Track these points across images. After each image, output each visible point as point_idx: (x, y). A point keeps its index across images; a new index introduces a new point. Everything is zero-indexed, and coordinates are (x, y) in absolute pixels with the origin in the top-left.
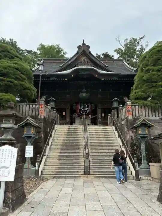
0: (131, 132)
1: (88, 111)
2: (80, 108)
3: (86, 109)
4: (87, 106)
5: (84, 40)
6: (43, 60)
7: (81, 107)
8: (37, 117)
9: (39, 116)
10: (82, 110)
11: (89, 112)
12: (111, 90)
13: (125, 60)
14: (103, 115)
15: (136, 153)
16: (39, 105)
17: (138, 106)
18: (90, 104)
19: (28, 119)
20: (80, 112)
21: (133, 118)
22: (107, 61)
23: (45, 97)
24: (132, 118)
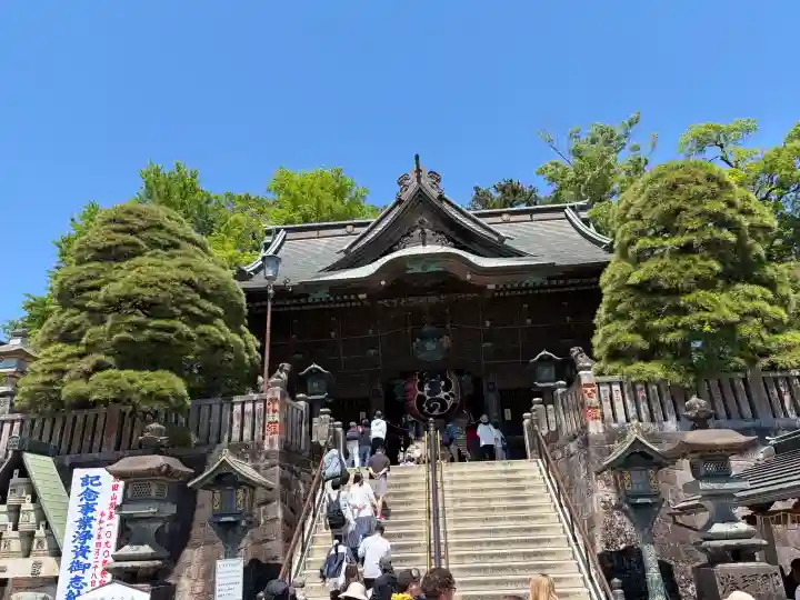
0: (600, 485)
1: (449, 403)
2: (419, 392)
3: (442, 395)
4: (443, 383)
5: (417, 157)
6: (285, 229)
7: (421, 388)
8: (260, 446)
9: (266, 442)
10: (428, 398)
11: (454, 405)
12: (529, 321)
13: (573, 208)
14: (508, 414)
15: (627, 564)
16: (265, 401)
17: (621, 384)
18: (454, 376)
19: (224, 461)
20: (421, 409)
21: (604, 428)
22: (505, 217)
23: (287, 366)
24: (601, 431)
